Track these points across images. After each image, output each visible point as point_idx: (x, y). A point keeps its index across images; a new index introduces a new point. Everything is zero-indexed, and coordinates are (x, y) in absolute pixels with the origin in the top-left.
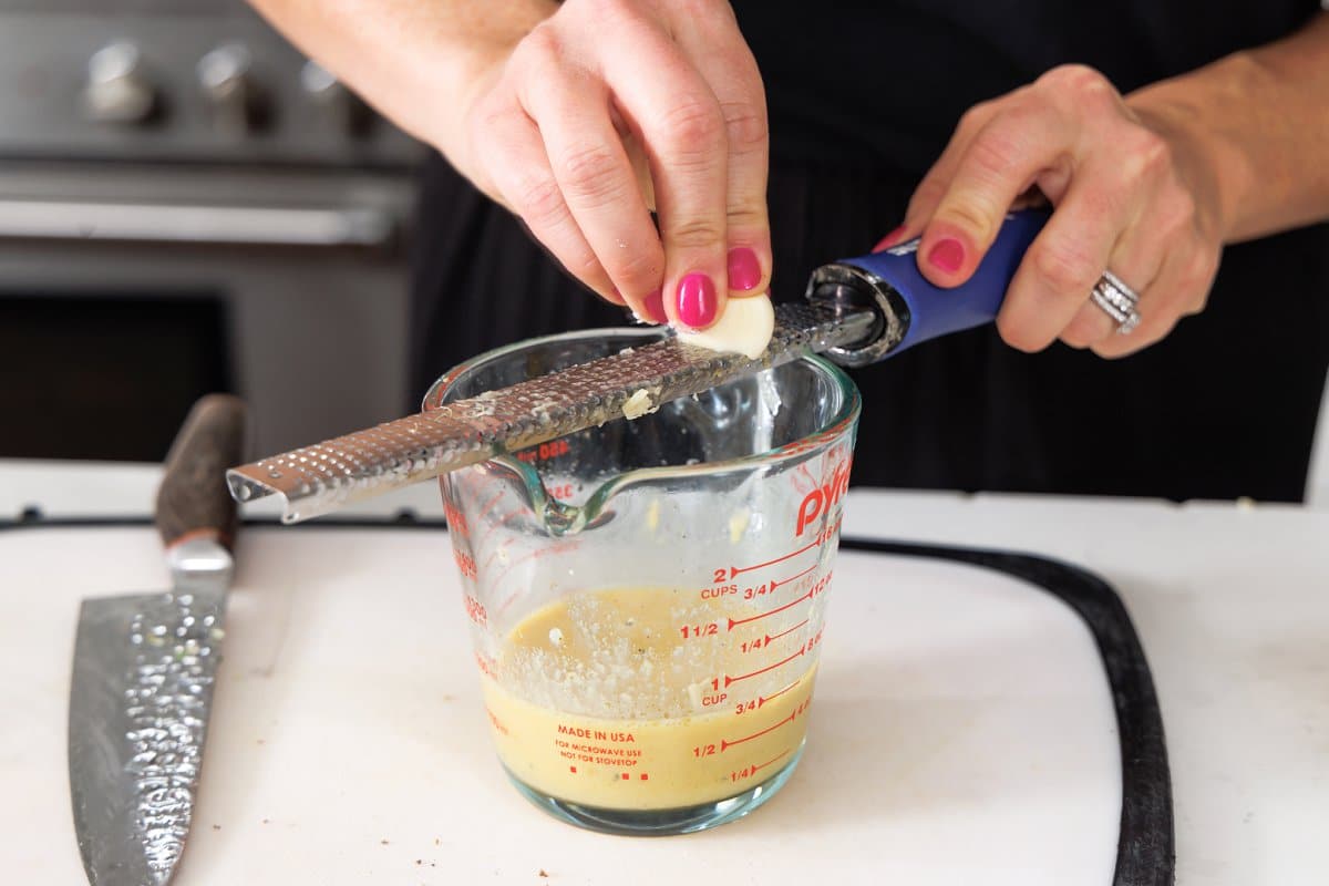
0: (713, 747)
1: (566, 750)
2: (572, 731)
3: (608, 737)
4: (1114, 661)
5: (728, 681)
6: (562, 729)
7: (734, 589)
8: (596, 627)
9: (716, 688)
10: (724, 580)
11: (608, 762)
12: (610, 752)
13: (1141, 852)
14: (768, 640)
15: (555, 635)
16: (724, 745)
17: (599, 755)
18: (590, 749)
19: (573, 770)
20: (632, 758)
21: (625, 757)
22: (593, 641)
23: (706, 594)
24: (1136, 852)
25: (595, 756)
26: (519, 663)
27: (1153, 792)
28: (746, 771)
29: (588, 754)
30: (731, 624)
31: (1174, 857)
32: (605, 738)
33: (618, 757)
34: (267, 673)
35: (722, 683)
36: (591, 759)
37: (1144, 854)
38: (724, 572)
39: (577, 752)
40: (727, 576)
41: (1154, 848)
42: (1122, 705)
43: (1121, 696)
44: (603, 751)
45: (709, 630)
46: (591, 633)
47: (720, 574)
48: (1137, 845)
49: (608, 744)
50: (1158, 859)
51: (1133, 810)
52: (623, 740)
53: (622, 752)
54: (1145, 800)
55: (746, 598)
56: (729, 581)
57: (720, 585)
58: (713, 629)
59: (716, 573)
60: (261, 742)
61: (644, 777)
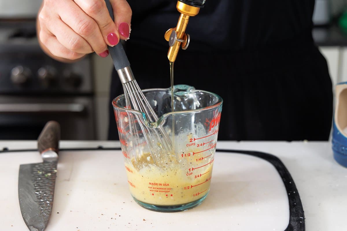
0: (189, 187)
1: (151, 189)
2: (153, 184)
3: (162, 185)
4: (281, 172)
5: (193, 169)
6: (150, 184)
7: (194, 144)
8: (159, 155)
9: (190, 171)
10: (192, 142)
11: (162, 191)
12: (163, 189)
13: (295, 211)
14: (202, 158)
15: (148, 158)
16: (192, 186)
17: (160, 190)
18: (157, 189)
19: (153, 194)
20: (168, 190)
21: (167, 190)
22: (158, 159)
23: (188, 145)
24: (294, 210)
25: (159, 190)
26: (139, 167)
27: (296, 198)
28: (197, 194)
29: (157, 190)
30: (194, 153)
31: (304, 211)
32: (161, 185)
33: (165, 190)
34: (69, 180)
35: (191, 169)
36: (158, 191)
37: (296, 211)
38: (192, 139)
39: (154, 190)
40: (193, 140)
41: (299, 210)
42: (285, 181)
43: (284, 179)
44: (161, 189)
45: (188, 155)
46: (158, 157)
47: (191, 140)
48: (294, 209)
49: (162, 187)
50: (300, 212)
51: (292, 202)
52: (166, 185)
53: (166, 189)
54: (294, 200)
55: (197, 147)
56: (193, 142)
57: (191, 143)
58: (189, 155)
59: (190, 140)
60: (68, 195)
61: (172, 195)
